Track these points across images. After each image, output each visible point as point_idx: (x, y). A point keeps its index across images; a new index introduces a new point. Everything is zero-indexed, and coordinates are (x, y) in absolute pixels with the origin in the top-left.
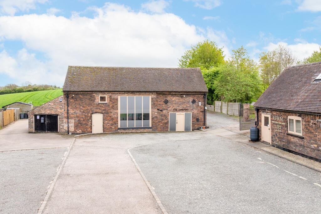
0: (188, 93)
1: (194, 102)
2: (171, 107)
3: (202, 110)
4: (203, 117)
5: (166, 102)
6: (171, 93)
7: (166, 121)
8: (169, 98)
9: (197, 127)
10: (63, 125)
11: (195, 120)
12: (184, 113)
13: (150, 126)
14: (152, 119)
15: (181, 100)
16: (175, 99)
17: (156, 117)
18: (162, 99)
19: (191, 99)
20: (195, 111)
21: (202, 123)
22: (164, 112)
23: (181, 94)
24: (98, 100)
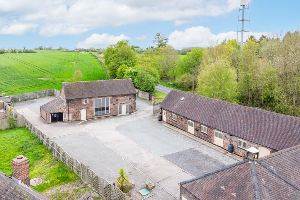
0: (127, 95)
1: (130, 99)
2: (119, 102)
3: (134, 102)
4: (134, 106)
5: (117, 100)
6: (119, 96)
7: (117, 110)
8: (118, 98)
9: (131, 111)
10: (66, 117)
11: (131, 108)
12: (125, 105)
13: (109, 113)
14: (110, 109)
15: (124, 98)
16: (121, 98)
17: (112, 108)
18: (115, 99)
19: (128, 97)
20: (131, 103)
21: (134, 109)
22: (116, 105)
23: (124, 96)
24: (84, 103)
